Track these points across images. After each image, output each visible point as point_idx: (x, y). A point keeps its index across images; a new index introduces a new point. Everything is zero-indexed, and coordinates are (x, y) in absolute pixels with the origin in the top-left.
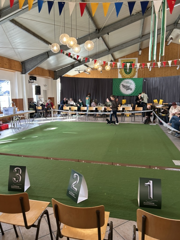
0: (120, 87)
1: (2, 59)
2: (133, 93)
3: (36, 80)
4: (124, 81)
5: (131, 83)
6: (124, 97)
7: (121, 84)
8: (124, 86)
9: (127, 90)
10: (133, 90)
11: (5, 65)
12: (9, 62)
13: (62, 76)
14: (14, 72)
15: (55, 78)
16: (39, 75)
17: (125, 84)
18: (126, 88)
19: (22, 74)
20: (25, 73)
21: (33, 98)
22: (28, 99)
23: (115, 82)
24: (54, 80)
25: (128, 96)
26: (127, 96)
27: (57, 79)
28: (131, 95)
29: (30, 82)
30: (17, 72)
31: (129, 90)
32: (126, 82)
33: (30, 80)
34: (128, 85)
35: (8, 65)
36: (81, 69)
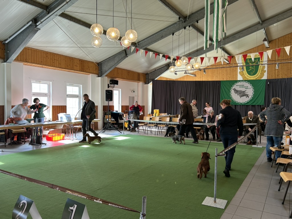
0: (230, 92)
1: (72, 60)
2: (251, 101)
3: (117, 84)
4: (236, 85)
5: (248, 87)
6: (236, 106)
7: (233, 89)
8: (236, 91)
9: (241, 96)
10: (250, 97)
11: (75, 67)
12: (82, 64)
13: (155, 79)
14: (89, 75)
15: (147, 82)
16: (123, 78)
17: (238, 88)
18: (240, 94)
19: (98, 77)
20: (101, 76)
21: (114, 106)
22: (103, 106)
23: (224, 86)
24: (145, 84)
25: (243, 105)
26: (241, 105)
27: (148, 84)
28: (246, 105)
29: (110, 87)
30: (91, 75)
31: (245, 97)
32: (239, 86)
33: (110, 84)
34: (243, 89)
35: (80, 67)
36: (178, 70)
